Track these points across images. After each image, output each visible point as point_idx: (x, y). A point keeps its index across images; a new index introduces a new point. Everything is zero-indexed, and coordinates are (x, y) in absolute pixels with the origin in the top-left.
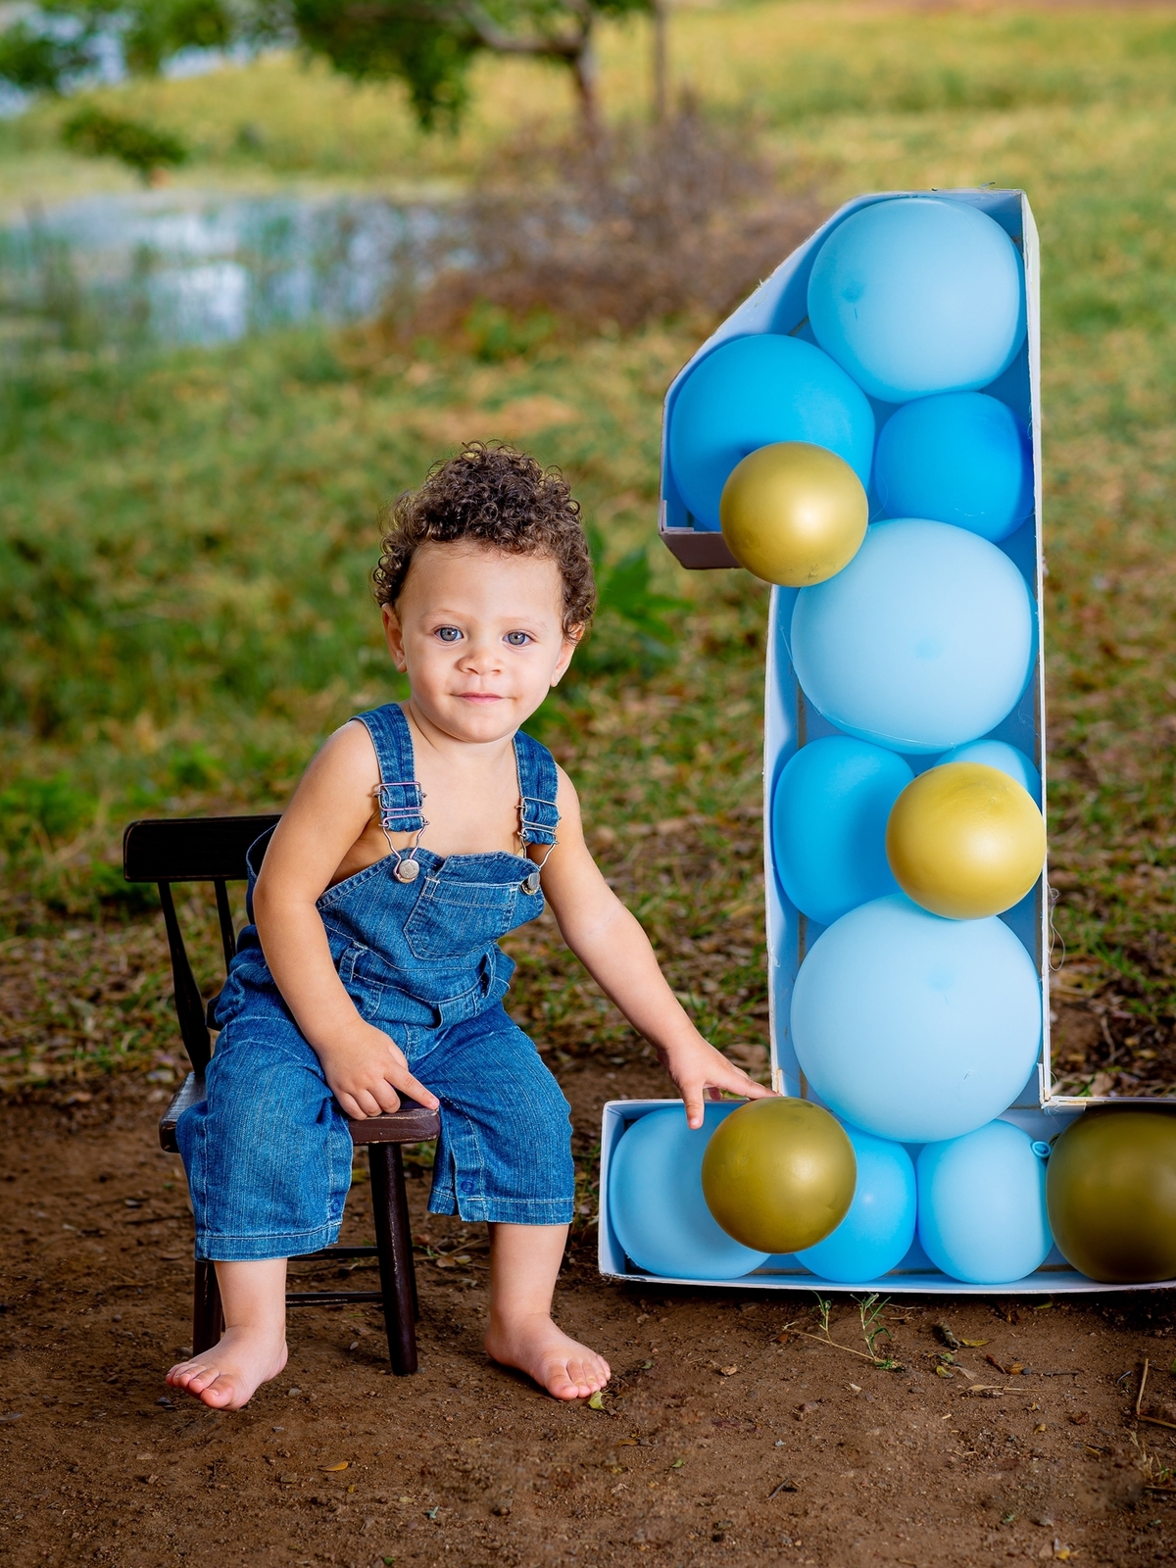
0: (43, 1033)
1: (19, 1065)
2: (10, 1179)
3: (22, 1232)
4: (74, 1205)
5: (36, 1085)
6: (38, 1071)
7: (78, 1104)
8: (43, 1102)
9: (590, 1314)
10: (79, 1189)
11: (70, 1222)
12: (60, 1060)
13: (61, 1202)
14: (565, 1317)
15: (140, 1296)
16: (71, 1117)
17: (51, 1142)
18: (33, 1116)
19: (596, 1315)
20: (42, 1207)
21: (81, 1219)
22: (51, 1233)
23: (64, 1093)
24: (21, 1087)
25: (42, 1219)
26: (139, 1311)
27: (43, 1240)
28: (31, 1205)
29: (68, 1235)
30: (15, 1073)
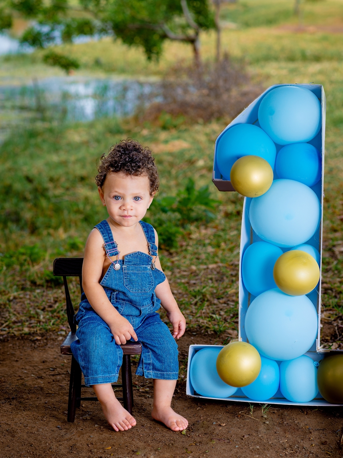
0: (28, 319)
1: (21, 328)
2: (17, 361)
3: (20, 376)
4: (35, 369)
5: (25, 334)
6: (26, 330)
7: (37, 340)
8: (27, 339)
9: (183, 407)
10: (37, 365)
11: (34, 374)
12: (33, 327)
13: (31, 368)
14: (176, 407)
15: (53, 396)
16: (35, 344)
17: (29, 350)
18: (24, 343)
19: (185, 407)
20: (26, 369)
21: (37, 373)
22: (28, 377)
23: (33, 337)
24: (21, 334)
25: (25, 373)
26: (52, 400)
27: (26, 379)
28: (22, 369)
29: (33, 378)
30: (19, 330)
